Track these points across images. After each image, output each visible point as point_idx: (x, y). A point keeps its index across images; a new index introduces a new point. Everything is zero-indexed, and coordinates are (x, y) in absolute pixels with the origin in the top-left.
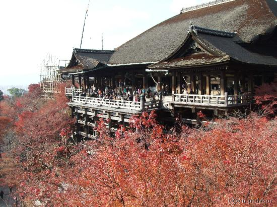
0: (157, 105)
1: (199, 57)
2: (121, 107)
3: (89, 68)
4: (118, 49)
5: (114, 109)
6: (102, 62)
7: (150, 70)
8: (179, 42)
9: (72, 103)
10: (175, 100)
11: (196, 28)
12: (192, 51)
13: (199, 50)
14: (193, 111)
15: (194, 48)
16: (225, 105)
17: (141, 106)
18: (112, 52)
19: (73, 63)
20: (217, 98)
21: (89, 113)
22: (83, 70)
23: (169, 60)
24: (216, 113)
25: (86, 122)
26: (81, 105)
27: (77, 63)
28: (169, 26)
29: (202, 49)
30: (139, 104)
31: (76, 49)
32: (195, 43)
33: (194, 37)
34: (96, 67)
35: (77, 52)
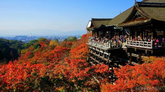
0: (120, 46)
1: (139, 20)
2: (103, 46)
3: (97, 28)
9: (88, 44)
10: (128, 44)
11: (138, 3)
12: (137, 16)
13: (140, 16)
14: (136, 50)
15: (138, 15)
16: (151, 48)
20: (147, 43)
23: (125, 22)
24: (146, 52)
27: (93, 26)
29: (141, 15)
30: (109, 45)
32: (138, 12)
33: (137, 8)
34: (100, 27)
35: (93, 20)
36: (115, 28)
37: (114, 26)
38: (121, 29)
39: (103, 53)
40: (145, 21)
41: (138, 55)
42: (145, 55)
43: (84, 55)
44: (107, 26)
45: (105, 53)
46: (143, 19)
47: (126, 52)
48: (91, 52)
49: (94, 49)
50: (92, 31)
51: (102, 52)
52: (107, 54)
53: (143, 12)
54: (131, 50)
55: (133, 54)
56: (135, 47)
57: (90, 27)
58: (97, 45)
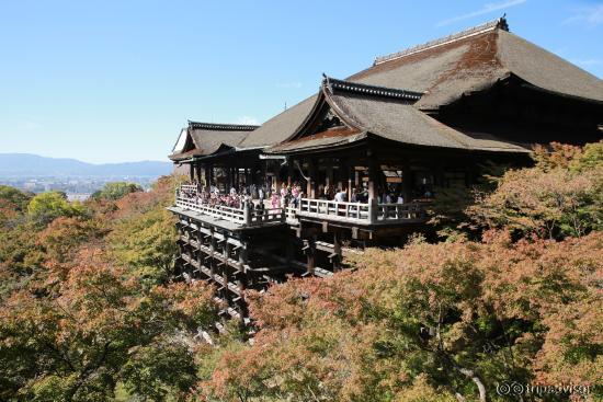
0: (279, 216)
1: (335, 134)
2: (224, 217)
3: (204, 153)
6: (228, 144)
7: (267, 157)
9: (174, 209)
11: (331, 81)
12: (328, 122)
13: (336, 121)
14: (325, 229)
15: (331, 118)
16: (367, 222)
17: (245, 216)
19: (189, 146)
20: (358, 208)
22: (195, 156)
23: (295, 138)
24: (355, 236)
25: (189, 239)
27: (193, 147)
29: (341, 121)
30: (242, 213)
31: (193, 123)
32: (331, 109)
33: (327, 99)
34: (217, 152)
35: (194, 128)
36: (262, 157)
37: (260, 151)
38: (283, 160)
39: (224, 242)
40: (352, 139)
41: (332, 246)
42: (353, 246)
43: (158, 250)
44: (238, 149)
45: (230, 241)
46: (345, 132)
47: (298, 235)
48: (186, 238)
49: (193, 226)
50: (188, 166)
51: (221, 237)
52: (238, 244)
53: (347, 111)
54: (311, 228)
55: (319, 242)
56: (323, 220)
57: (183, 152)
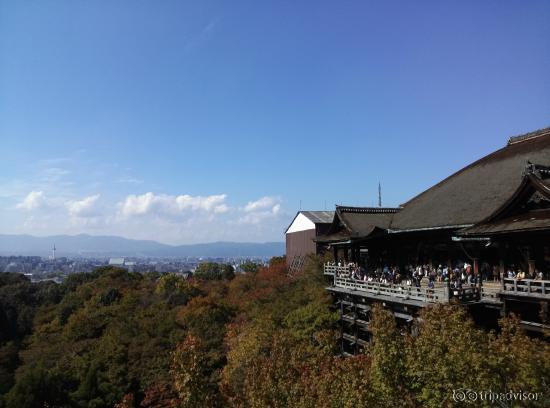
2: (411, 297)
3: (360, 236)
4: (405, 205)
5: (400, 301)
6: (381, 226)
8: (508, 191)
9: (334, 289)
10: (505, 288)
11: (537, 167)
12: (533, 205)
15: (537, 201)
18: (397, 211)
21: (360, 306)
22: (351, 239)
23: (493, 220)
25: (355, 319)
26: (348, 292)
27: (342, 228)
28: (488, 167)
31: (339, 208)
32: (537, 193)
34: (371, 234)
35: (342, 212)
36: (455, 239)
37: (445, 234)
38: (486, 242)
44: (391, 231)
48: (350, 319)
56: (540, 300)
58: (382, 292)
